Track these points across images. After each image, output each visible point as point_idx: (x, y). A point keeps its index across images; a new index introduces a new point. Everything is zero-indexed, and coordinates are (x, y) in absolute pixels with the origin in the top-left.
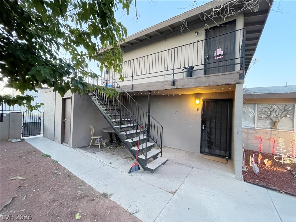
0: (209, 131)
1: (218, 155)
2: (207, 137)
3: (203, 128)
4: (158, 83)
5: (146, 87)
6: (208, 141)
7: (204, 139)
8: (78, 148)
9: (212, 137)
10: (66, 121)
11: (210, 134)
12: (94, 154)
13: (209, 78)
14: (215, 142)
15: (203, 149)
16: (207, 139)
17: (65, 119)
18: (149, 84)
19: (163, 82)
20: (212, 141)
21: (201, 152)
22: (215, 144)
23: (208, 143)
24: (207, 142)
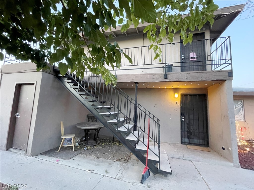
0: (188, 123)
1: (197, 144)
2: (186, 128)
3: (183, 120)
4: (148, 75)
5: (134, 79)
6: (187, 131)
7: (183, 130)
8: (41, 154)
9: (191, 128)
10: (19, 116)
11: (189, 124)
12: (71, 161)
13: (202, 74)
14: (194, 132)
15: (183, 139)
16: (186, 129)
17: (18, 114)
18: (137, 76)
19: (154, 75)
20: (191, 131)
21: (182, 143)
22: (194, 134)
23: (188, 133)
24: (186, 133)
